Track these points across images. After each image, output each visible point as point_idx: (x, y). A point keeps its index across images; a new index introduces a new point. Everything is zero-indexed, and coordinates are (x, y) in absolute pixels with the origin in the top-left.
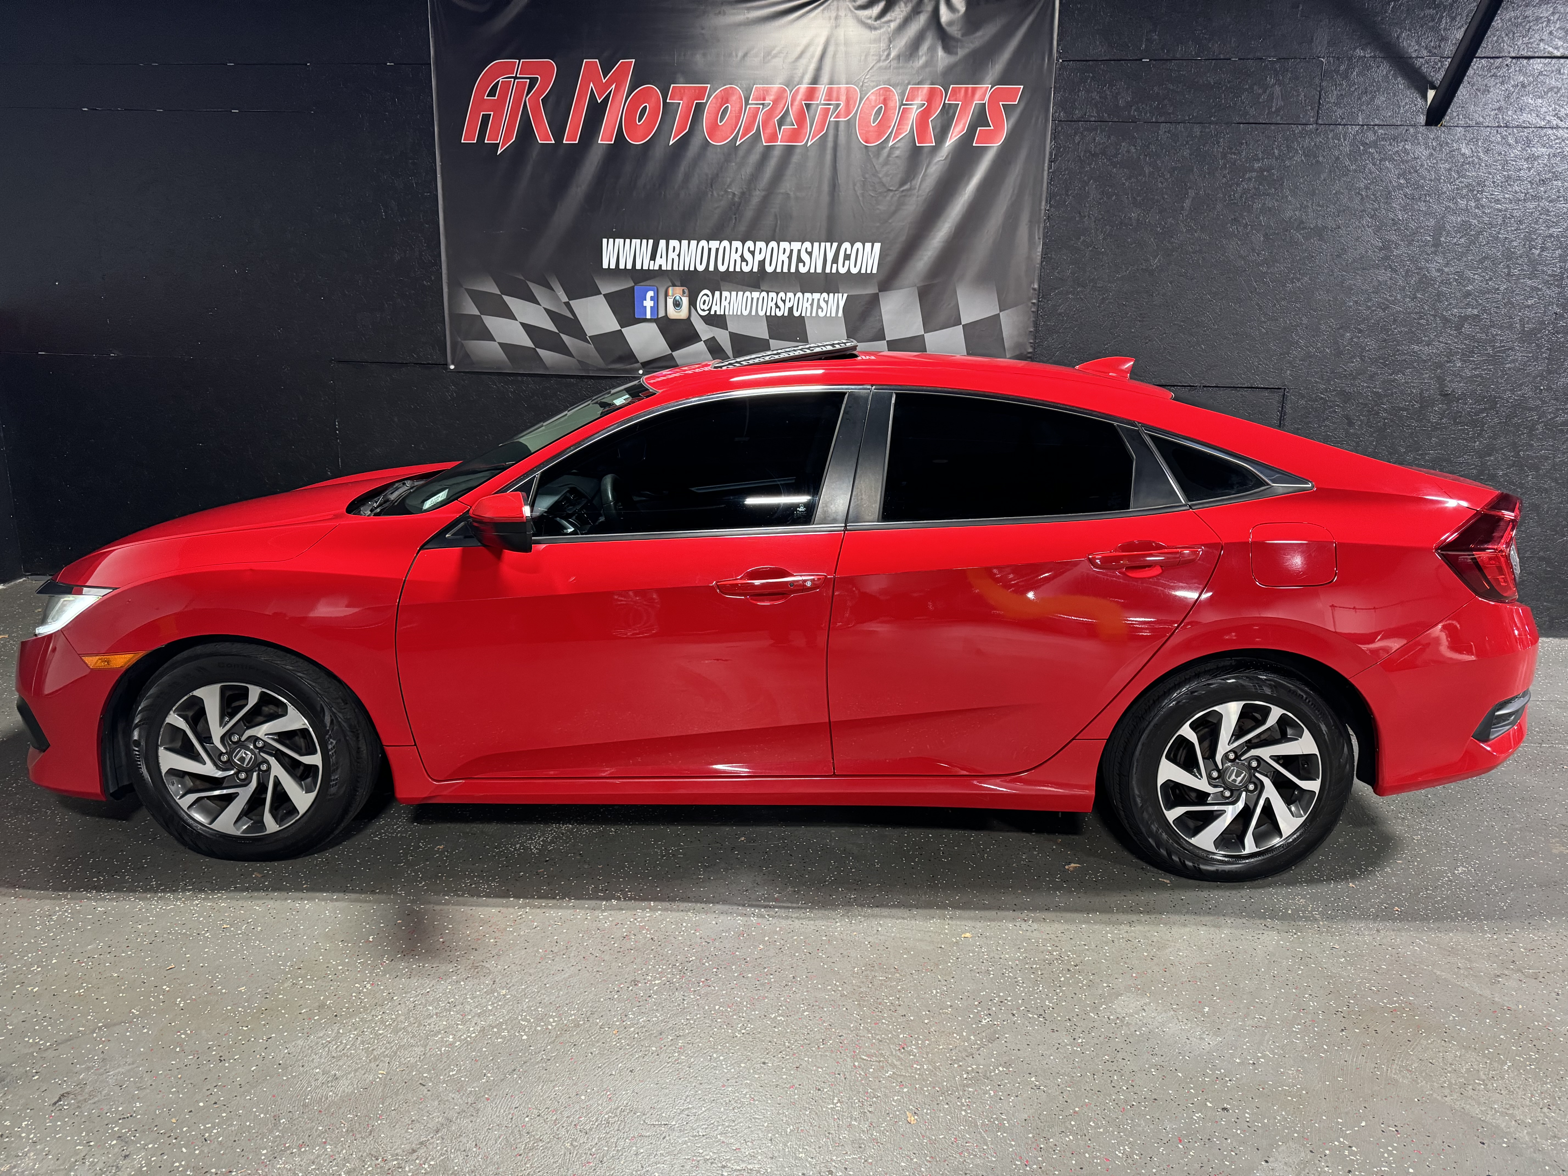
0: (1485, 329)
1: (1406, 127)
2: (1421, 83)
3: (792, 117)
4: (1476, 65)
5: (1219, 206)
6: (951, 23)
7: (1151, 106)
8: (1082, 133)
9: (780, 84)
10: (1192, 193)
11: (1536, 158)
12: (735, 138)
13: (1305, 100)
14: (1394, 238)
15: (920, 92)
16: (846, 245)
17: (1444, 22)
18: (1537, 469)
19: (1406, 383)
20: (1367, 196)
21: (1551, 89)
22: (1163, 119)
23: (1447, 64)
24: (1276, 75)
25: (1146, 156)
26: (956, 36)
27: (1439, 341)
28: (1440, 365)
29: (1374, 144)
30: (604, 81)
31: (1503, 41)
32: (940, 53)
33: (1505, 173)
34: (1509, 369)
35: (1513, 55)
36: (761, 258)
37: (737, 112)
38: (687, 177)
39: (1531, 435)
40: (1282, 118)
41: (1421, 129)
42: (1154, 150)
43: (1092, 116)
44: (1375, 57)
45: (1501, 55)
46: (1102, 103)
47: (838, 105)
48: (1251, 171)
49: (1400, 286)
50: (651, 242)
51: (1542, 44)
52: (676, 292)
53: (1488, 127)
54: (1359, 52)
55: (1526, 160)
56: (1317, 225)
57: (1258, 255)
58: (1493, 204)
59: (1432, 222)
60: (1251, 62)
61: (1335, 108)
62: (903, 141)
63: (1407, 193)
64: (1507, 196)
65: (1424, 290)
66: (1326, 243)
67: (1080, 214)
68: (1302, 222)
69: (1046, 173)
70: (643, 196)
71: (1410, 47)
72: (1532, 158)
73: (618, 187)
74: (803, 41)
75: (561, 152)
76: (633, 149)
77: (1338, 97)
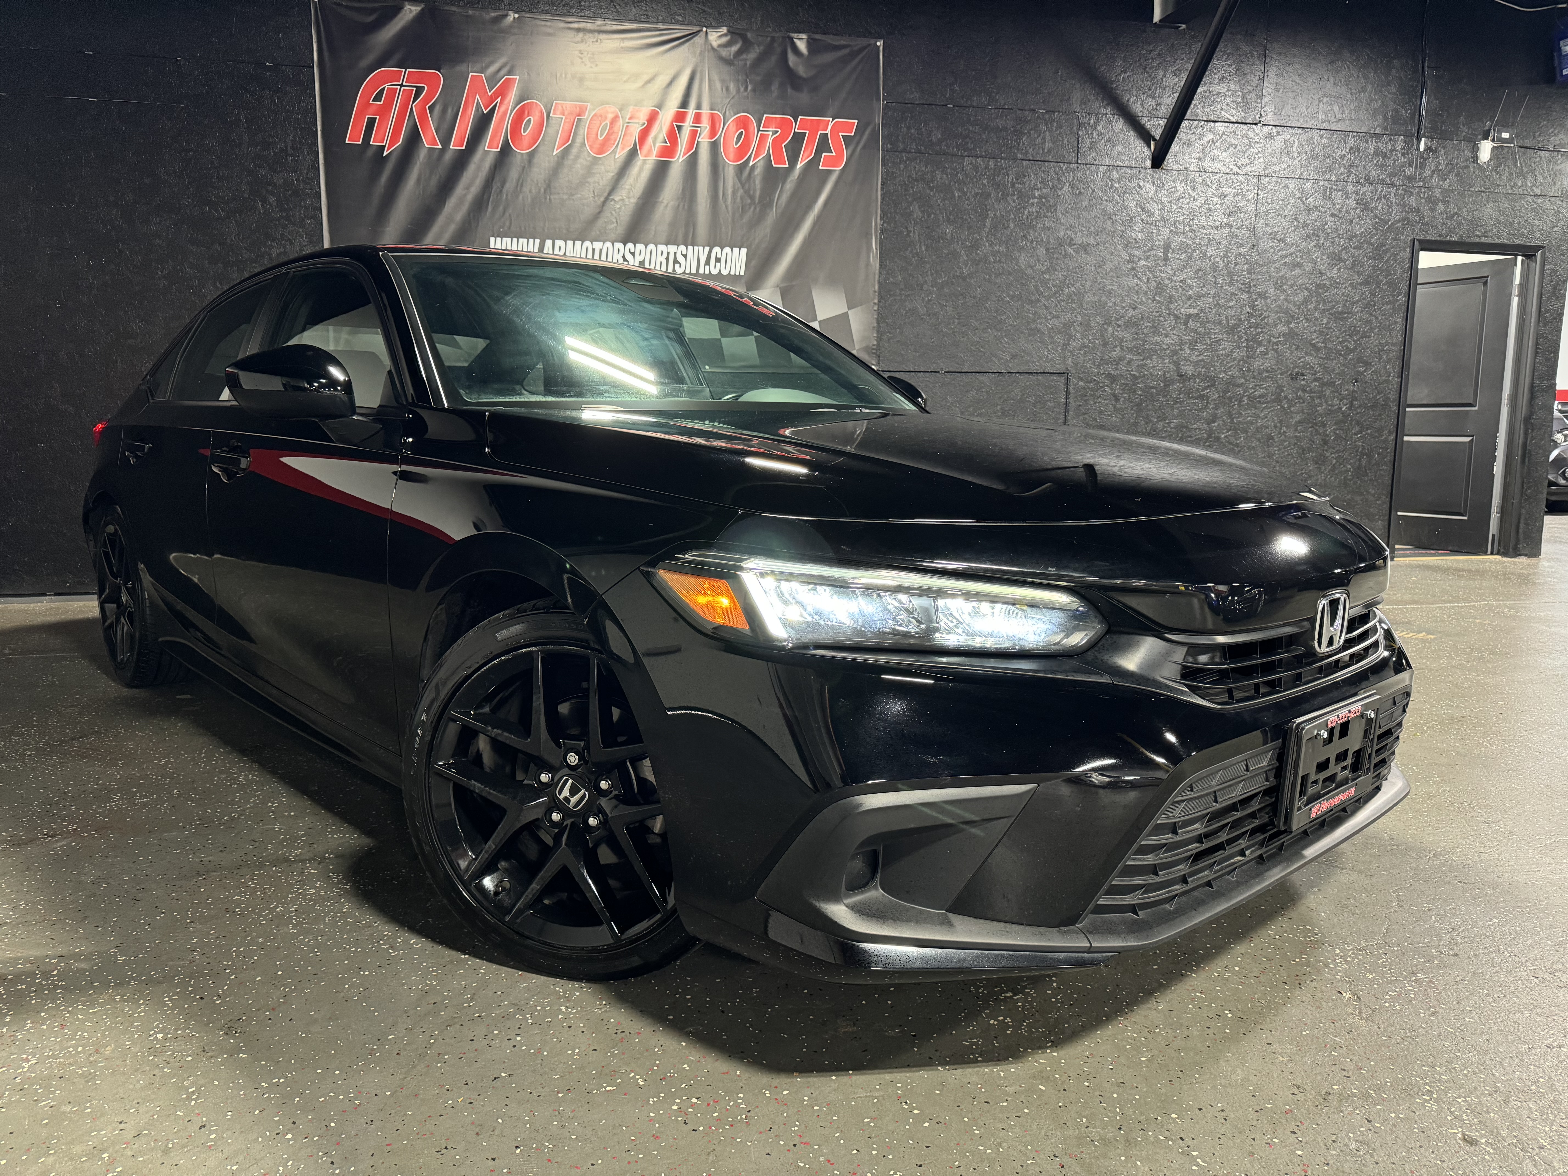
0: (1203, 325)
1: (1138, 169)
2: (1145, 135)
3: (663, 134)
4: (1184, 125)
5: (1012, 225)
6: (797, 66)
7: (956, 143)
8: (905, 162)
10: (991, 214)
11: (1225, 196)
13: (1068, 145)
14: (1137, 253)
16: (717, 249)
17: (1159, 91)
18: (1247, 432)
19: (1153, 367)
20: (1116, 220)
21: (1232, 145)
22: (966, 153)
23: (1163, 122)
24: (1046, 124)
25: (955, 182)
26: (804, 76)
27: (1173, 334)
28: (1175, 353)
29: (1118, 181)
33: (1207, 206)
34: (1222, 355)
35: (1205, 118)
36: (641, 258)
39: (1240, 405)
40: (1052, 157)
41: (1149, 171)
42: (961, 178)
43: (912, 149)
44: (1113, 114)
45: (1200, 118)
46: (919, 138)
48: (1033, 198)
49: (1143, 290)
50: (538, 241)
51: (1223, 112)
53: (1193, 171)
54: (1103, 110)
55: (1220, 197)
56: (1083, 242)
57: (1042, 265)
58: (1201, 229)
59: (1162, 242)
60: (1027, 112)
61: (1089, 152)
63: (1143, 219)
64: (1209, 223)
65: (1160, 294)
66: (1090, 256)
67: (907, 229)
68: (1072, 239)
69: (879, 193)
70: (529, 200)
71: (1137, 108)
72: (1223, 196)
73: (504, 190)
74: (671, 72)
75: (448, 157)
76: (519, 157)
77: (1091, 143)
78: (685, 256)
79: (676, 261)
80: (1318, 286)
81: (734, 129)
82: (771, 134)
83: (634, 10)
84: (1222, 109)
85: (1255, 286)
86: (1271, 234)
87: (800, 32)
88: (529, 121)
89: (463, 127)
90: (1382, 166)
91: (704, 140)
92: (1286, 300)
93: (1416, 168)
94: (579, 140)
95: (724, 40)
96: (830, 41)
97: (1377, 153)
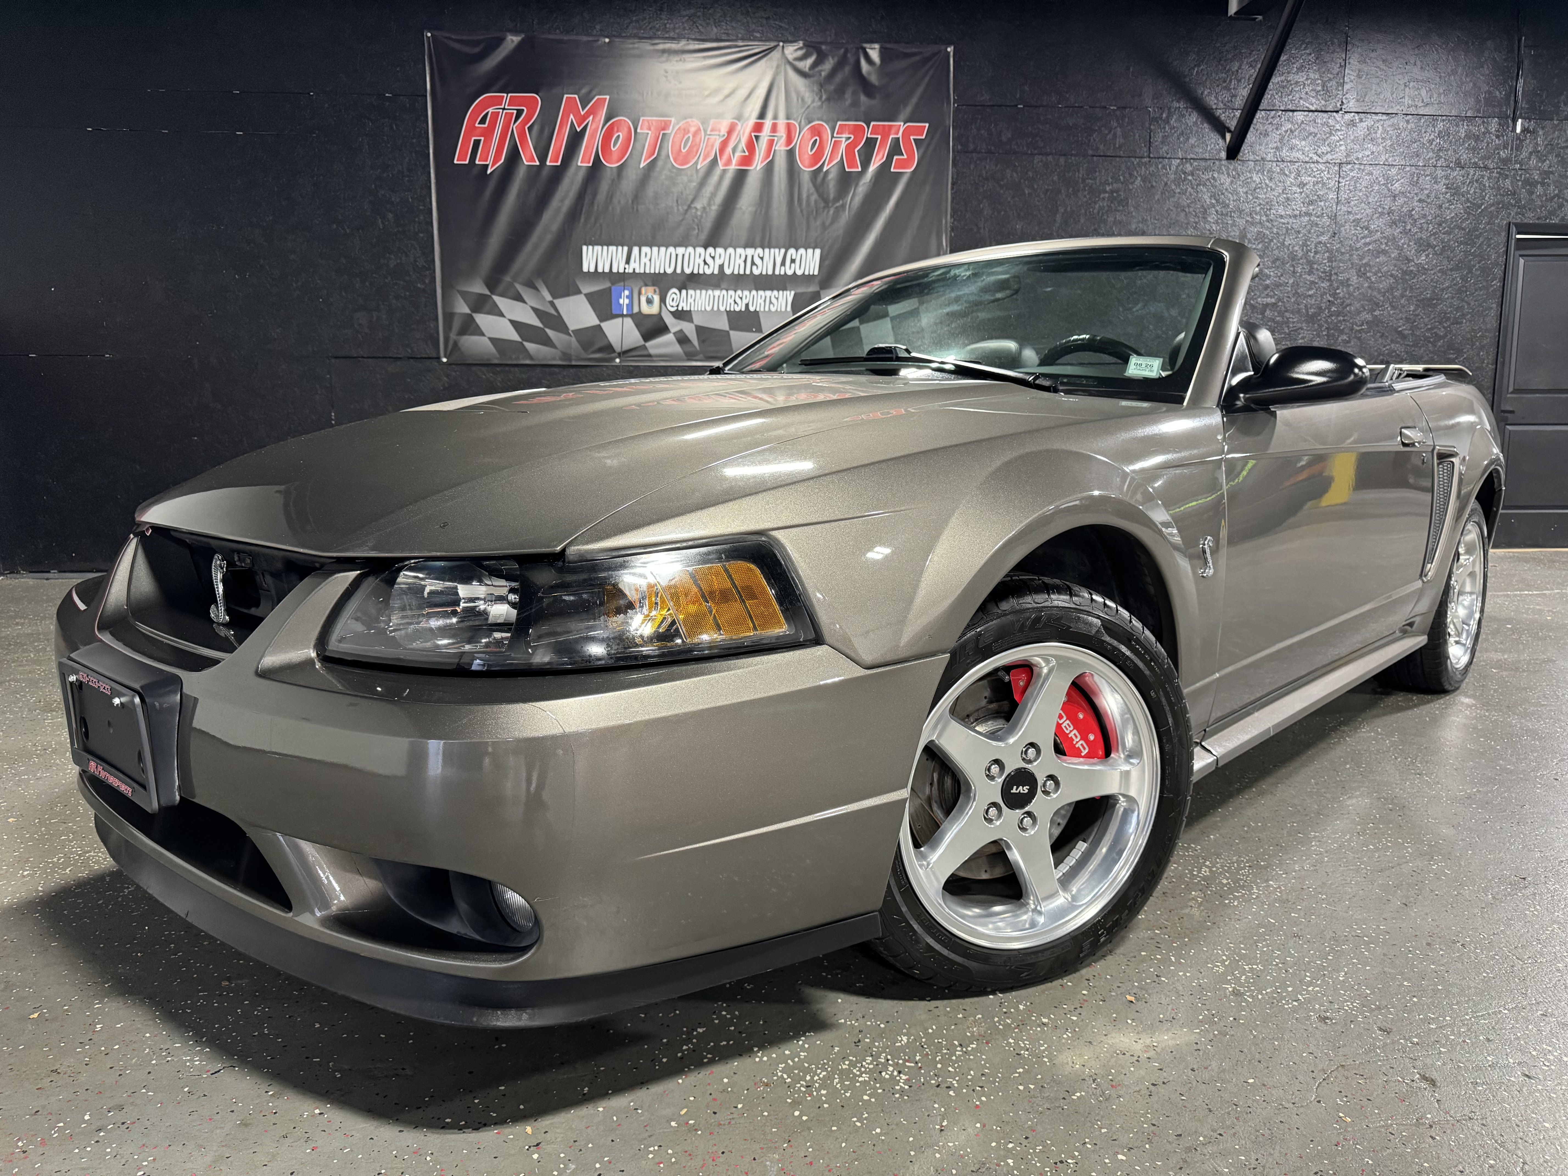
1: (1213, 161)
2: (1220, 128)
3: (743, 145)
4: (1259, 116)
5: (1082, 220)
6: (869, 73)
7: (1026, 141)
8: (976, 162)
9: (733, 119)
10: (1061, 210)
11: (1305, 185)
12: (696, 163)
13: (1140, 139)
16: (792, 251)
17: (1233, 83)
20: (1189, 213)
21: (1311, 134)
22: (1036, 152)
23: (1238, 114)
24: (1117, 121)
25: (1025, 180)
26: (874, 84)
29: (1192, 173)
30: (582, 113)
31: (1276, 98)
32: (863, 97)
33: (1284, 196)
35: (1282, 108)
36: (721, 262)
38: (656, 195)
40: (1124, 153)
41: (1223, 162)
42: (1031, 176)
43: (982, 149)
44: (1187, 108)
45: (1275, 108)
46: (989, 138)
48: (1104, 193)
50: (626, 248)
51: (1302, 101)
52: (649, 292)
53: (1270, 161)
54: (1176, 104)
55: (1299, 186)
58: (1278, 219)
59: (1237, 233)
60: (1098, 109)
61: (1161, 146)
63: (1217, 210)
64: (1287, 213)
69: (949, 193)
70: (618, 210)
71: (1211, 101)
72: (1302, 185)
73: (596, 203)
74: (749, 85)
75: (545, 173)
76: (609, 171)
77: (1163, 137)
78: (762, 258)
79: (753, 263)
80: (1405, 273)
81: (809, 136)
82: (844, 140)
83: (715, 30)
84: (1301, 98)
85: (1336, 274)
86: (1354, 221)
87: (872, 41)
88: (619, 136)
89: (558, 144)
90: (1474, 149)
91: (781, 147)
92: (1369, 287)
93: (1512, 149)
94: (664, 153)
95: (800, 53)
96: (901, 49)
97: (1468, 136)
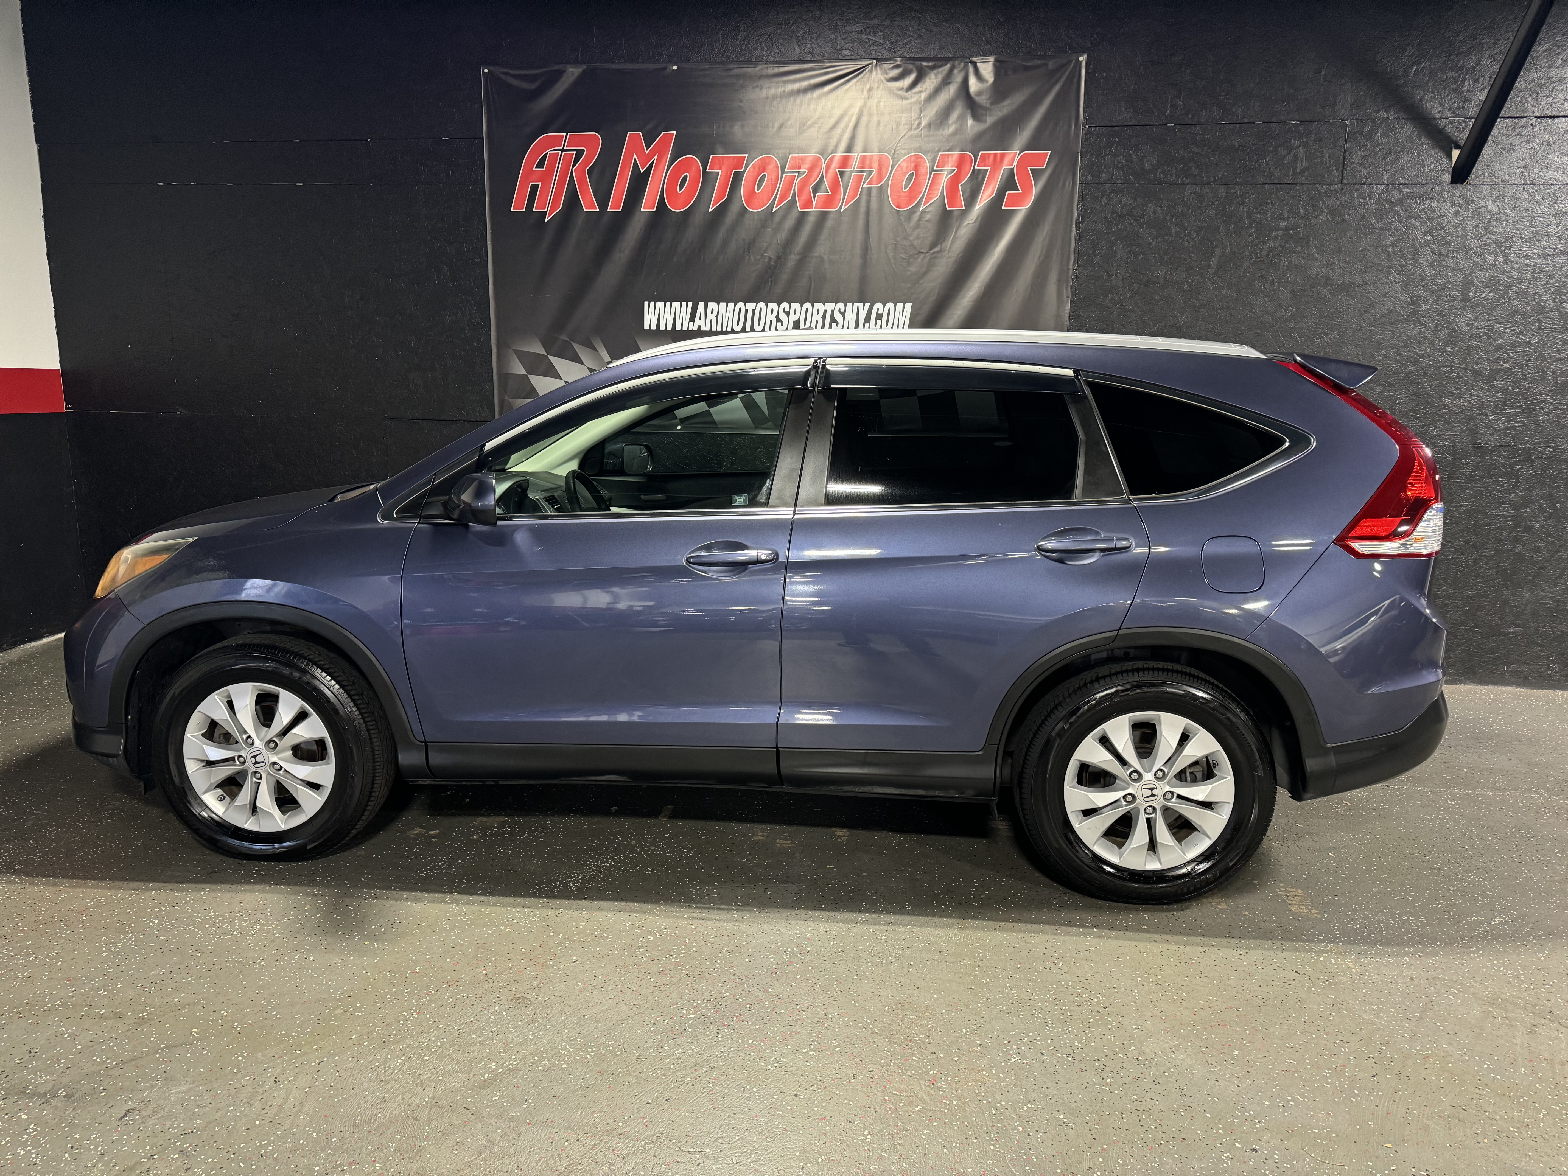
0: (1517, 382)
1: (1431, 186)
2: (1445, 143)
4: (1500, 124)
5: (1246, 264)
6: (979, 93)
7: (1176, 168)
8: (1109, 196)
9: (815, 153)
10: (1218, 252)
11: (1564, 214)
12: (772, 205)
13: (1330, 161)
14: (1422, 293)
15: (950, 158)
16: (879, 305)
17: (1467, 84)
19: (1439, 435)
20: (1393, 253)
22: (1188, 181)
23: (1470, 123)
24: (1300, 137)
25: (1173, 216)
26: (985, 105)
27: (1470, 394)
28: (1471, 418)
29: (1400, 202)
30: (647, 152)
31: (1527, 102)
32: (970, 121)
33: (1533, 229)
34: (1544, 421)
35: (1538, 114)
36: (796, 318)
37: (773, 180)
38: (725, 243)
40: (1307, 179)
41: (1447, 187)
42: (1180, 211)
43: (1118, 179)
44: (1398, 118)
45: (1526, 115)
46: (1128, 166)
47: (871, 172)
48: (1277, 230)
49: (1429, 340)
50: (690, 304)
51: (1566, 104)
53: (1514, 184)
54: (1383, 115)
55: (1554, 216)
56: (1344, 282)
57: (1285, 311)
58: (1521, 260)
59: (1460, 278)
60: (1275, 125)
61: (1359, 169)
62: (934, 205)
63: (1434, 249)
64: (1536, 251)
65: (1454, 344)
66: (1353, 298)
67: (1107, 273)
68: (1328, 279)
69: (1073, 234)
70: (683, 258)
71: (1434, 109)
72: (1560, 214)
73: (659, 252)
74: (838, 110)
75: (605, 219)
76: (674, 216)
77: (1363, 157)
78: (844, 313)
79: (834, 319)
83: (798, 49)
84: (1566, 100)
87: (983, 54)
88: (685, 178)
95: (896, 72)
96: (1020, 62)
